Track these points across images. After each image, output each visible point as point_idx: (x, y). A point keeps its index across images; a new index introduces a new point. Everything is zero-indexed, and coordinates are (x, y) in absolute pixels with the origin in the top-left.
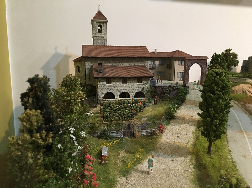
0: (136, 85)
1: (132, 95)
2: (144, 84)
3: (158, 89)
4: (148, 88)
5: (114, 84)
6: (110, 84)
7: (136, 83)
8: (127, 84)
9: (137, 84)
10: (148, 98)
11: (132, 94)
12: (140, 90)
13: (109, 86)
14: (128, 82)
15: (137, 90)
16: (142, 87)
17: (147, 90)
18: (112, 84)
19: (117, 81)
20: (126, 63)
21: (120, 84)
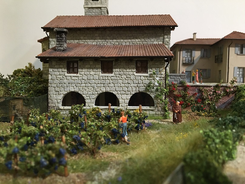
0: (132, 77)
1: (124, 99)
2: (151, 76)
3: (190, 92)
4: (160, 84)
5: (84, 73)
6: (75, 75)
7: (132, 73)
8: (113, 75)
9: (136, 74)
10: (160, 108)
11: (124, 97)
12: (142, 89)
13: (73, 78)
14: (114, 70)
15: (134, 89)
16: (147, 82)
17: (157, 90)
18: (78, 75)
19: (90, 68)
20: (125, 41)
21: (96, 74)
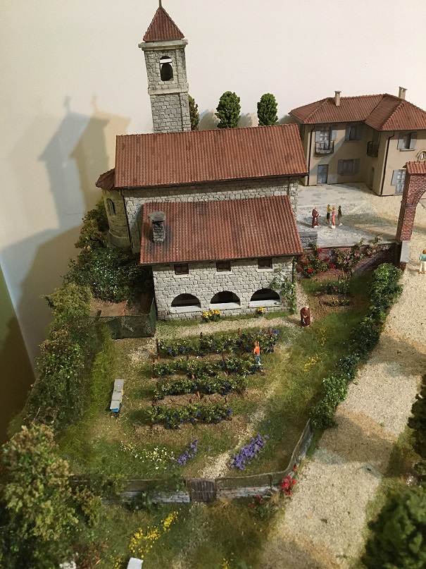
0: (254, 273)
1: (245, 297)
2: (276, 271)
3: (322, 256)
4: (286, 279)
5: (194, 274)
6: (186, 275)
7: (254, 269)
8: (231, 273)
9: (258, 270)
10: (286, 304)
11: (245, 295)
12: (266, 285)
13: (183, 279)
14: (232, 268)
15: (257, 286)
16: (272, 277)
17: (283, 285)
18: (190, 276)
19: (203, 268)
20: (234, 192)
21: (212, 273)
